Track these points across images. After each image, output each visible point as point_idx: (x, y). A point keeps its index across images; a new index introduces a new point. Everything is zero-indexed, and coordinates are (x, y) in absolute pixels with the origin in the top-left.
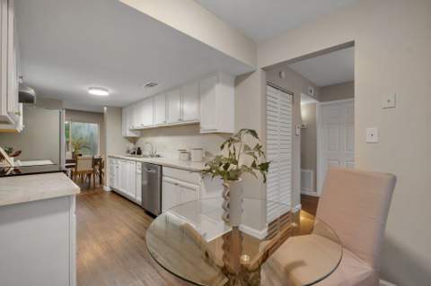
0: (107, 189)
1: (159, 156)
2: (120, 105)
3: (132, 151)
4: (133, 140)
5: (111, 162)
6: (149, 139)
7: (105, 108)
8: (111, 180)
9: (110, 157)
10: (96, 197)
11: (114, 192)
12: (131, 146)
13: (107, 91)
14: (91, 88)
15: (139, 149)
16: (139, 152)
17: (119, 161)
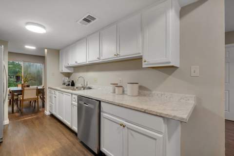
0: (47, 113)
1: (90, 88)
2: (57, 48)
3: (67, 83)
4: (68, 75)
5: (50, 92)
6: (81, 74)
7: (46, 50)
8: (51, 107)
9: (49, 88)
10: (37, 122)
11: (52, 116)
12: (66, 80)
13: (44, 27)
14: (27, 23)
15: (73, 81)
16: (73, 84)
17: (57, 93)
